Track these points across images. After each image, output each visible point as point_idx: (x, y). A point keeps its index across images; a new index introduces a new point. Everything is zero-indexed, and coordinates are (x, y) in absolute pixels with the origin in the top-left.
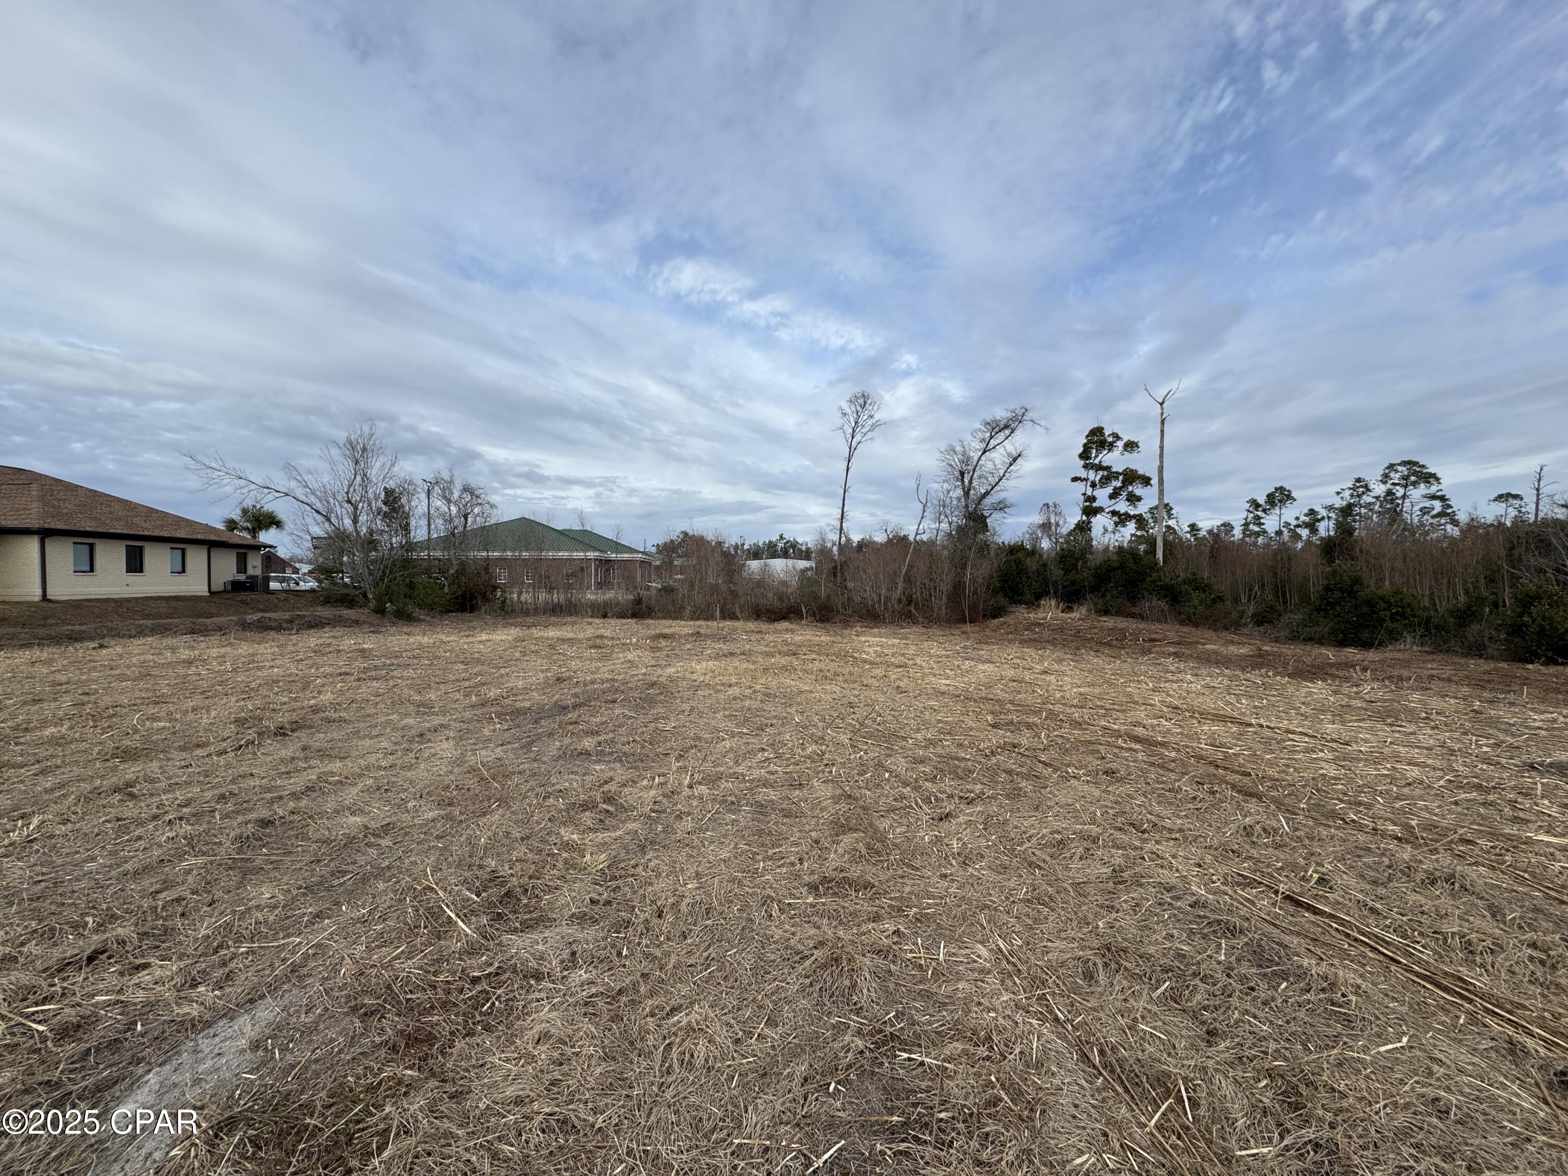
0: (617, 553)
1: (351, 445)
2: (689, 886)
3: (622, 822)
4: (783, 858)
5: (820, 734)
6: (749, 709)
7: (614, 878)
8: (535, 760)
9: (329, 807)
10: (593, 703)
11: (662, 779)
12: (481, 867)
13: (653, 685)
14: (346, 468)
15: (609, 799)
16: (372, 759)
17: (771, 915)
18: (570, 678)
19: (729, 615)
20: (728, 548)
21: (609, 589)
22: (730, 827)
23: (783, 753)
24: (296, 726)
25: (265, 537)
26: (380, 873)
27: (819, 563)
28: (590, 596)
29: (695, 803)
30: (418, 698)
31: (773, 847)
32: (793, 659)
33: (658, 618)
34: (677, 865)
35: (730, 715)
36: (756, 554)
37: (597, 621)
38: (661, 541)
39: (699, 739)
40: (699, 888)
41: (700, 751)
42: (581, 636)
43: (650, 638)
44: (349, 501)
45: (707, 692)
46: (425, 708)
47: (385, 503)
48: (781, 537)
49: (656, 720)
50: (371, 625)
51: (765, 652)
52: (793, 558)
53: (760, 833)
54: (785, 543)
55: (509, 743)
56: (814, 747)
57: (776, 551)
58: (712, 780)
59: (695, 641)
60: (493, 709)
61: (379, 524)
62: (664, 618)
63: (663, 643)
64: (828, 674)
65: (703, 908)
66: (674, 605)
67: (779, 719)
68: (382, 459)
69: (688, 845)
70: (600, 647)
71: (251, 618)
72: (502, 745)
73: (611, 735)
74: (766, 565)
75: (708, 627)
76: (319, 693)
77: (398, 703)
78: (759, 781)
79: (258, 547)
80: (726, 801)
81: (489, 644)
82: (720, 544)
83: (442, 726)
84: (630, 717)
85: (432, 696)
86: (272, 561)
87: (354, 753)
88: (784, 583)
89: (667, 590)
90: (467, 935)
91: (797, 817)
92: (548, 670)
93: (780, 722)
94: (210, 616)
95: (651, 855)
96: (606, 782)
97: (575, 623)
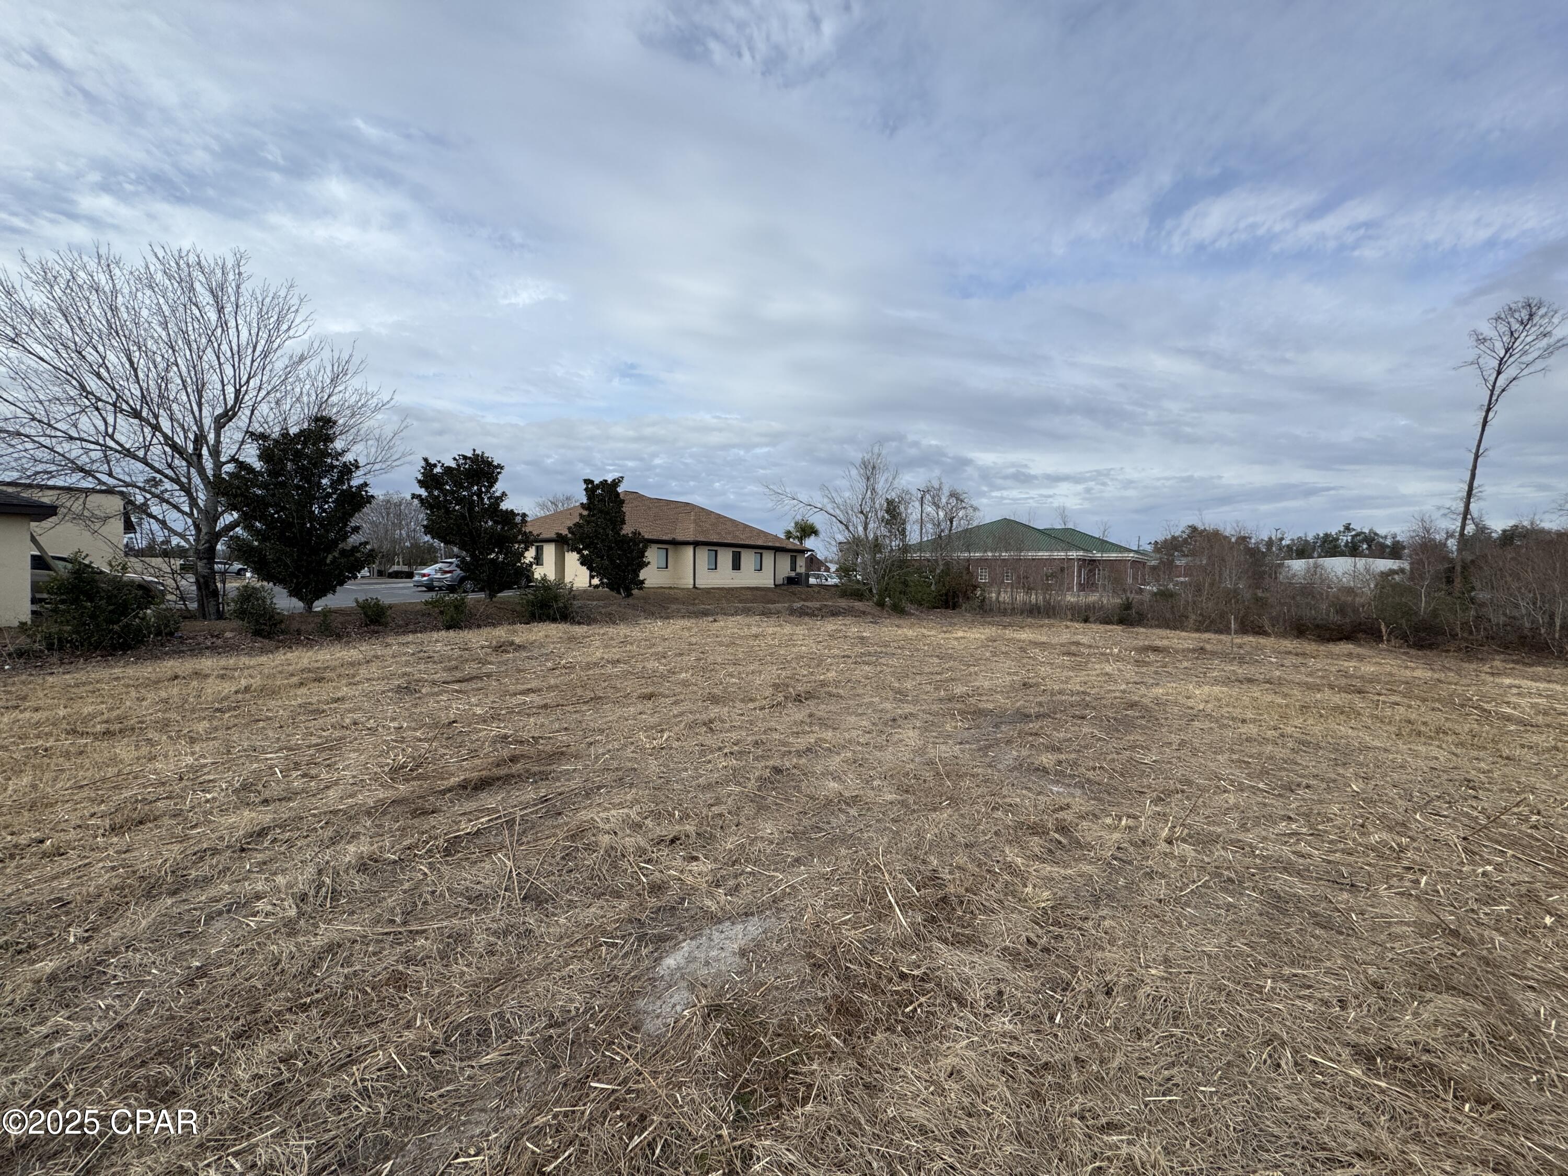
0: (1103, 551)
1: (865, 464)
2: (1153, 972)
3: (1075, 860)
4: (1309, 987)
5: (1400, 818)
6: (1271, 758)
7: (1056, 923)
8: (990, 766)
9: (819, 769)
10: (1058, 716)
11: (1131, 822)
12: (924, 862)
13: (1132, 705)
14: (861, 485)
15: (1063, 829)
16: (854, 733)
17: (1279, 1065)
18: (1037, 685)
19: (1249, 627)
20: (1257, 543)
21: (1093, 591)
22: (1223, 912)
23: (1326, 832)
24: (809, 695)
25: (810, 543)
26: (845, 839)
27: (1417, 565)
28: (1070, 598)
29: (1173, 864)
30: (897, 685)
31: (1293, 963)
32: (1356, 698)
33: (1151, 627)
34: (1140, 937)
35: (1240, 761)
36: (1302, 550)
37: (1077, 625)
38: (1160, 538)
39: (1189, 783)
40: (1166, 979)
41: (1188, 798)
42: (1055, 640)
43: (1135, 649)
44: (862, 512)
45: (1207, 725)
46: (901, 695)
47: (887, 512)
48: (1348, 528)
49: (1133, 748)
50: (874, 616)
51: (1306, 683)
52: (1365, 556)
53: (1273, 937)
54: (1353, 537)
55: (967, 742)
56: (1385, 836)
57: (1336, 547)
58: (1204, 841)
59: (1197, 658)
60: (958, 706)
61: (884, 531)
62: (1159, 626)
63: (1152, 657)
64: (1423, 729)
65: (1170, 1009)
66: (1173, 613)
67: (1322, 780)
68: (886, 475)
69: (1157, 916)
70: (1074, 655)
71: (797, 605)
72: (961, 743)
73: (1073, 756)
74: (1316, 566)
75: (1220, 641)
76: (828, 670)
77: (881, 687)
78: (1277, 861)
79: (803, 551)
80: (1220, 875)
81: (962, 641)
82: (1243, 539)
83: (911, 714)
84: (1100, 739)
85: (909, 684)
86: (814, 562)
87: (843, 727)
88: (1350, 591)
89: (1165, 595)
90: (901, 926)
91: (1341, 933)
92: (1016, 674)
93: (1324, 785)
94: (774, 602)
95: (1105, 912)
96: (1062, 809)
97: (1053, 625)
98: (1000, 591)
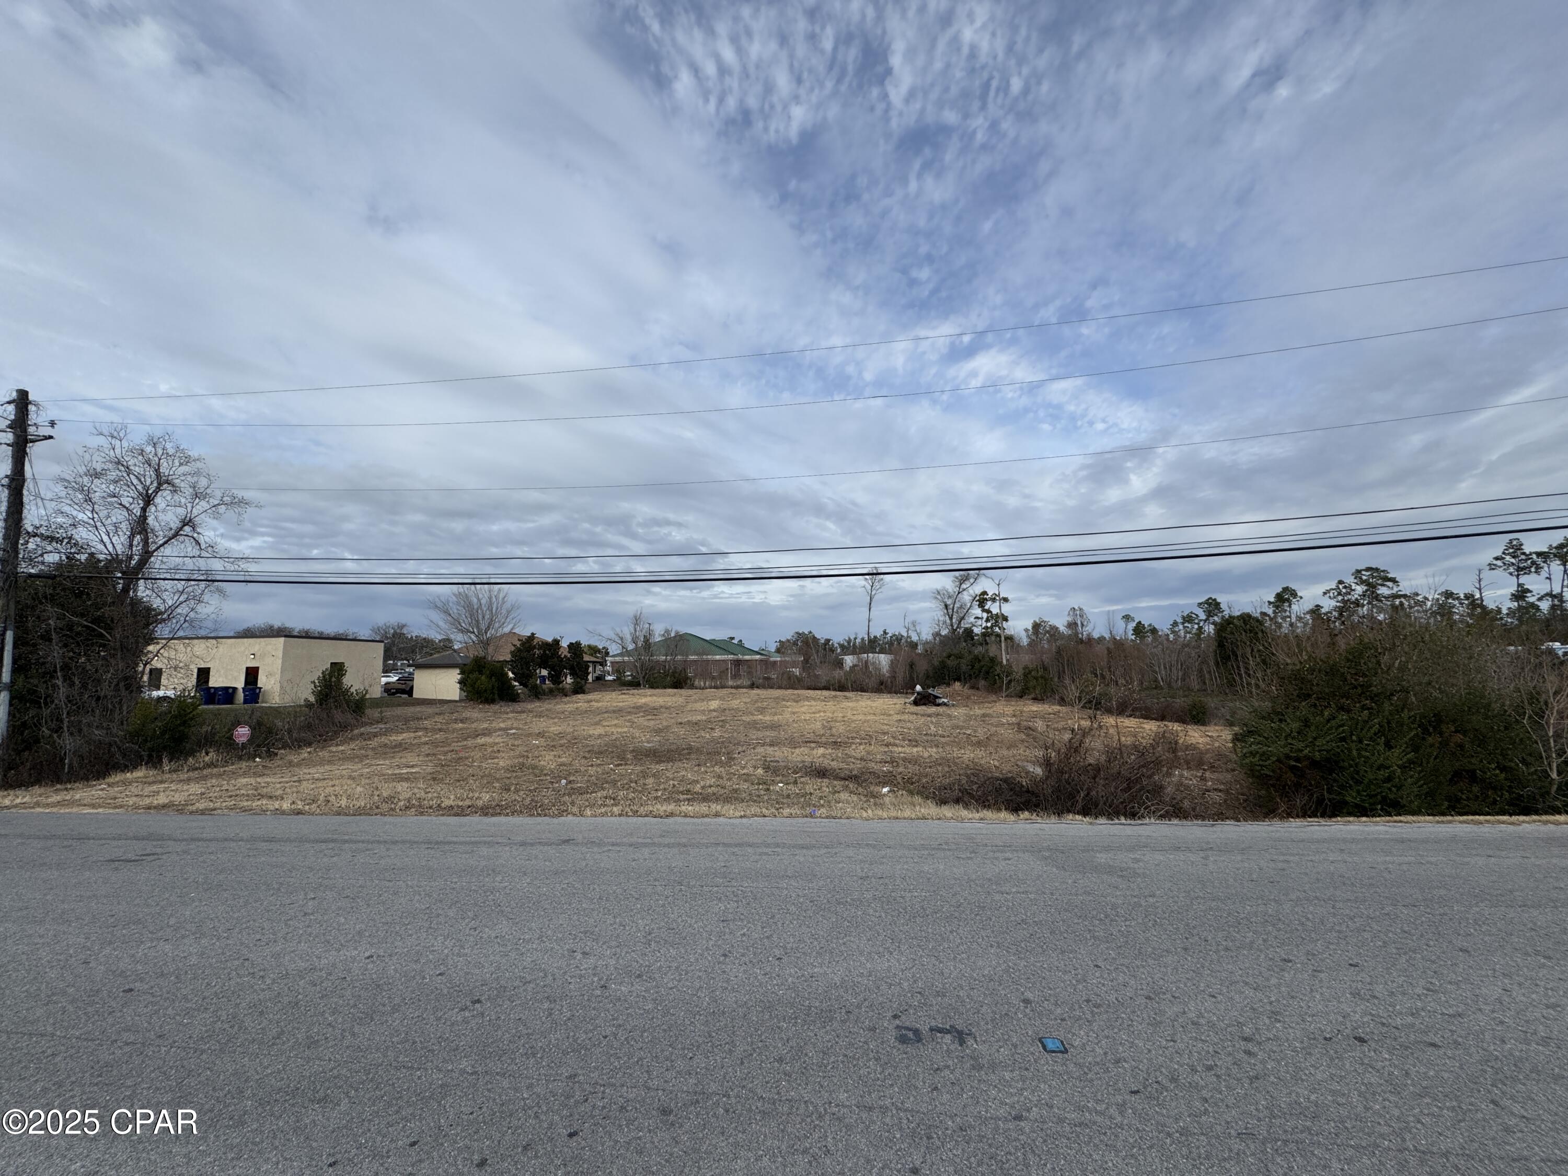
0: (743, 655)
21: (739, 679)
98: (700, 679)
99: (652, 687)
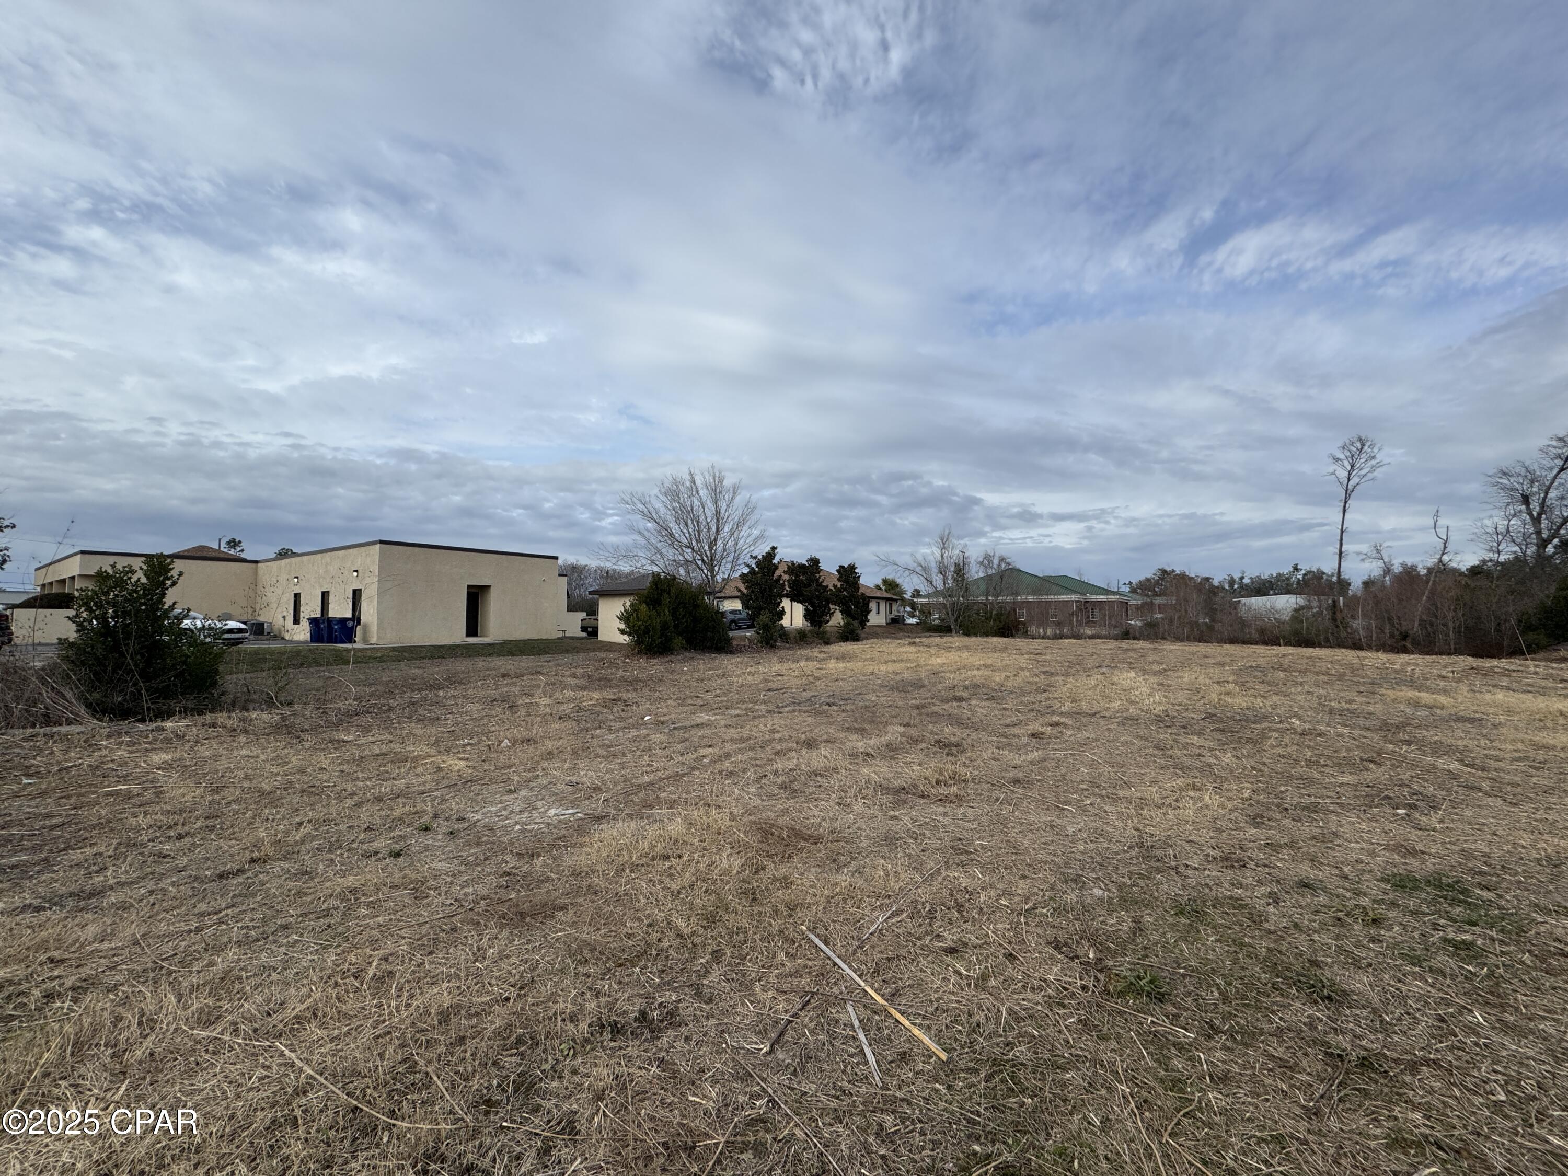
20: (1219, 584)
21: (1093, 626)
48: (1296, 569)
54: (1304, 575)
57: (1288, 585)
98: (1038, 626)
99: (967, 634)
